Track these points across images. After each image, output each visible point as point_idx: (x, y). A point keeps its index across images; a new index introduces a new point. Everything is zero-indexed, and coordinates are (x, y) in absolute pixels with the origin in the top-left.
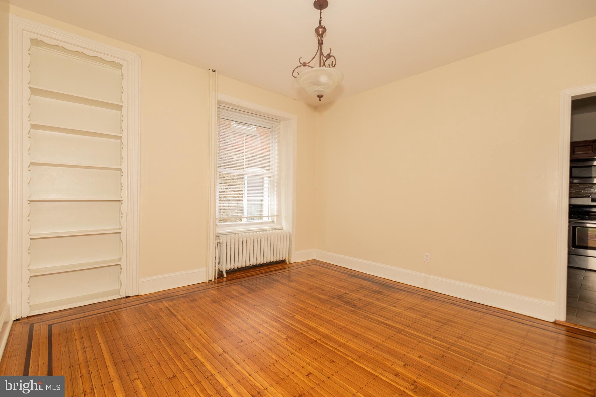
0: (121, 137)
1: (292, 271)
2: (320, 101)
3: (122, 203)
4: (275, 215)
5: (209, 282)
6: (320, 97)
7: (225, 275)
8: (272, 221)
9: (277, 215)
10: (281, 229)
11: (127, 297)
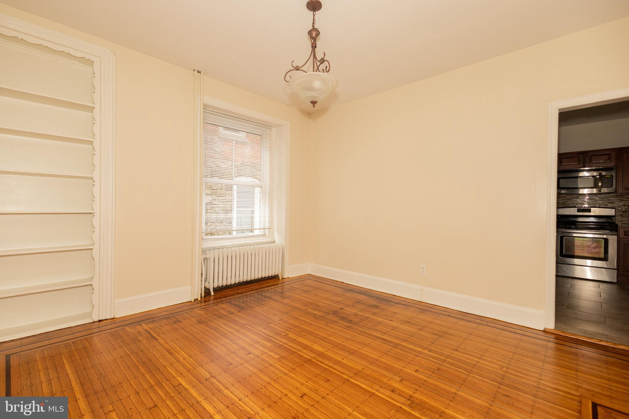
0: (93, 142)
1: (285, 286)
2: (314, 107)
3: (94, 216)
4: (267, 227)
5: (194, 301)
6: (314, 103)
7: (212, 293)
8: (264, 234)
9: (269, 227)
10: (274, 242)
11: (100, 321)
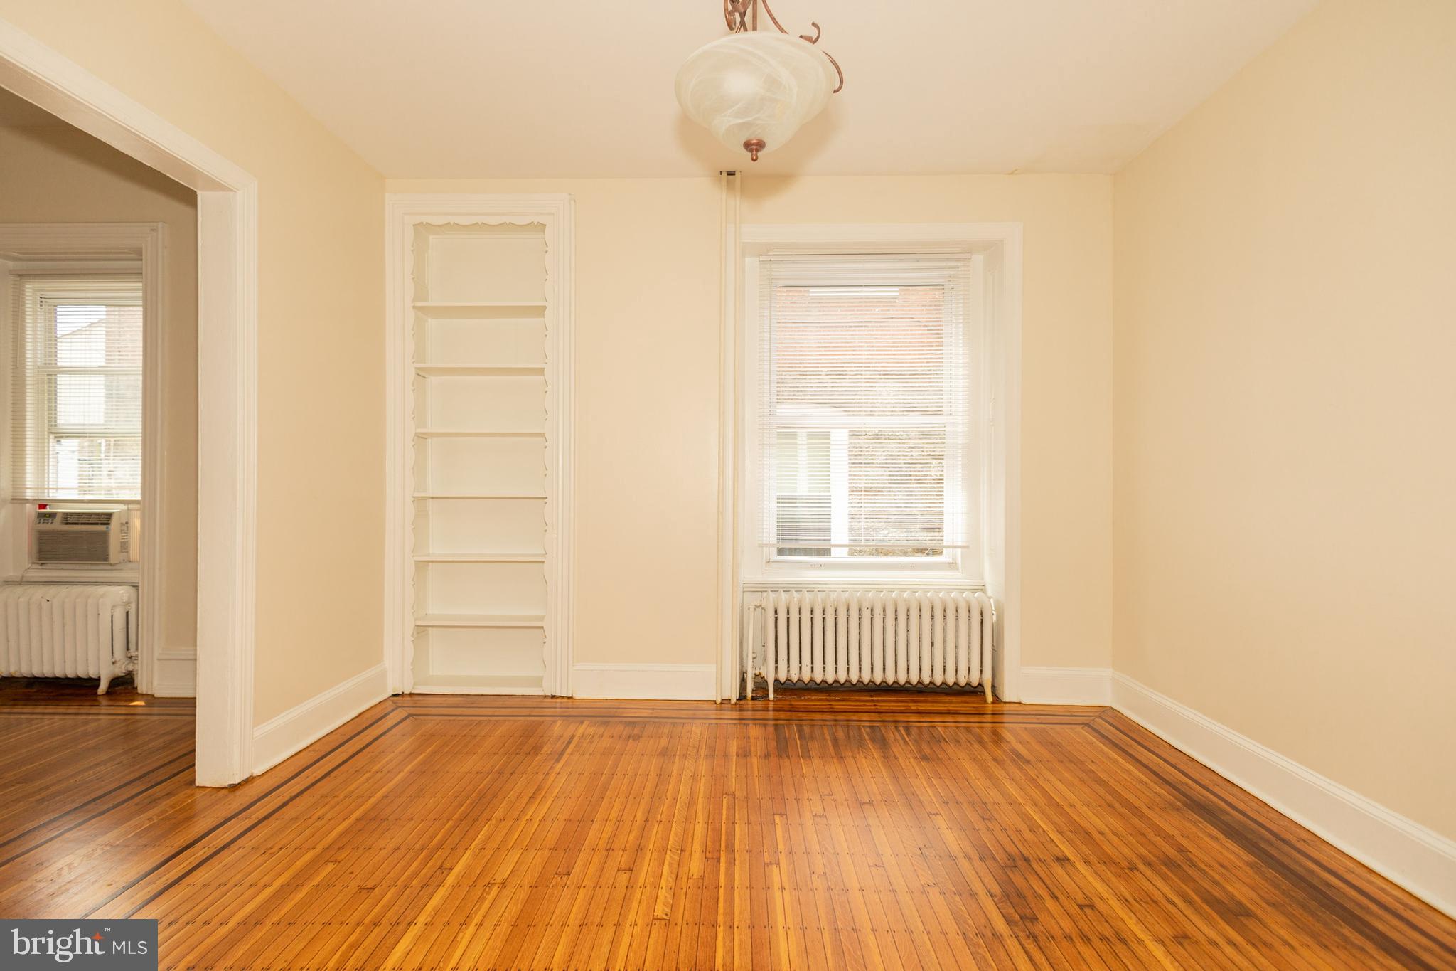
0: (544, 369)
2: (754, 160)
3: (546, 503)
5: (721, 703)
6: (754, 147)
7: (771, 696)
11: (553, 697)
